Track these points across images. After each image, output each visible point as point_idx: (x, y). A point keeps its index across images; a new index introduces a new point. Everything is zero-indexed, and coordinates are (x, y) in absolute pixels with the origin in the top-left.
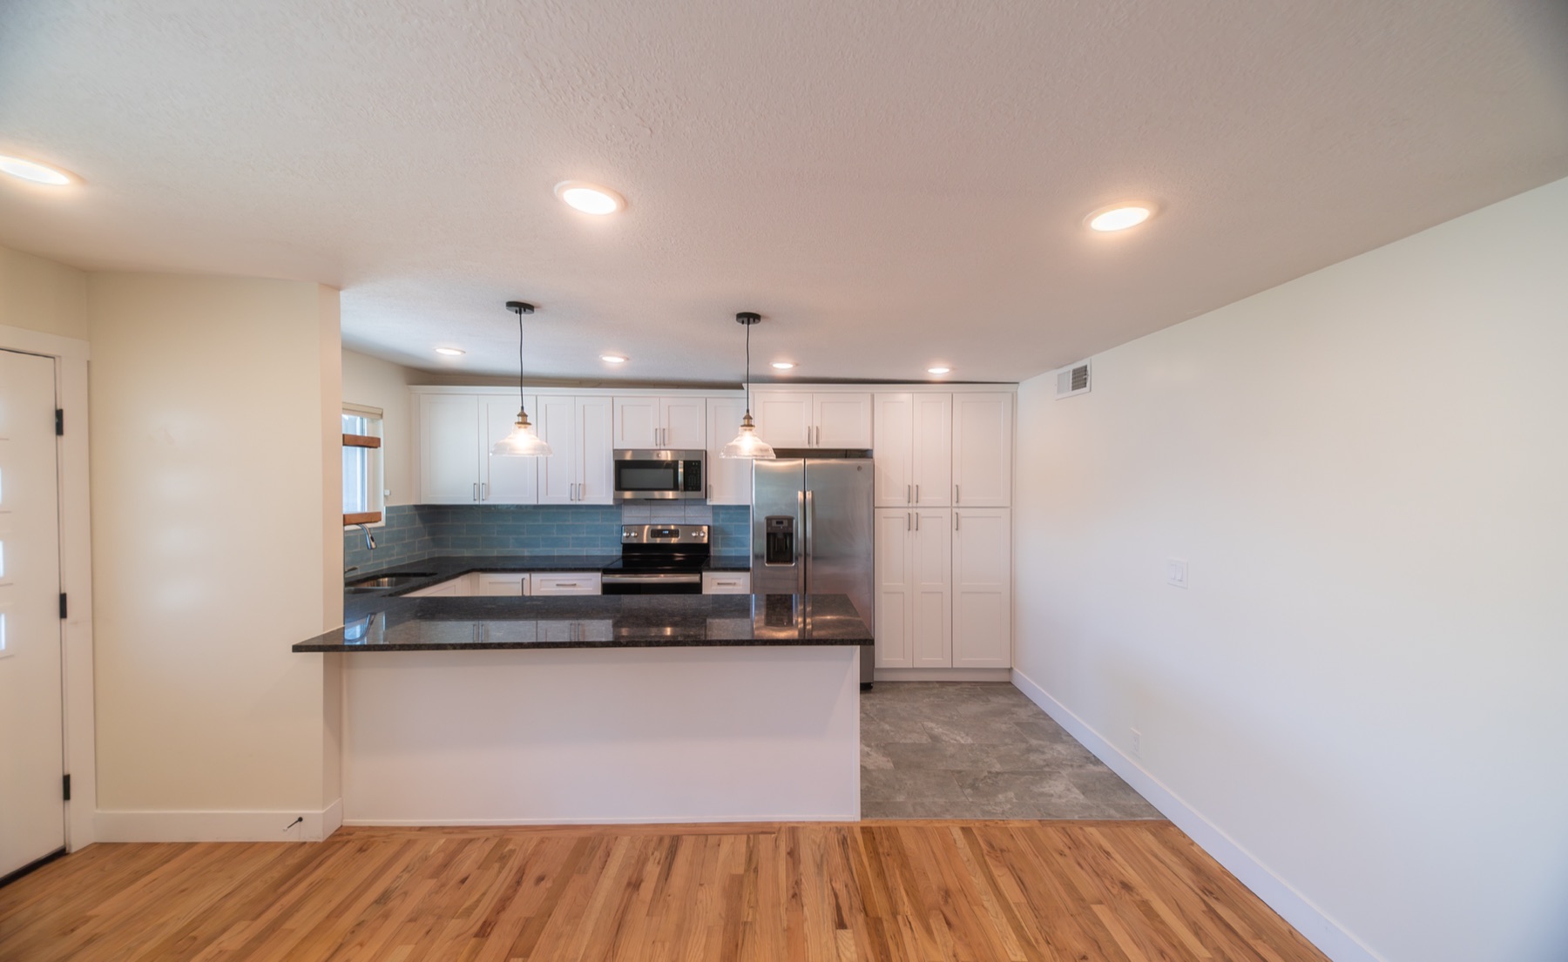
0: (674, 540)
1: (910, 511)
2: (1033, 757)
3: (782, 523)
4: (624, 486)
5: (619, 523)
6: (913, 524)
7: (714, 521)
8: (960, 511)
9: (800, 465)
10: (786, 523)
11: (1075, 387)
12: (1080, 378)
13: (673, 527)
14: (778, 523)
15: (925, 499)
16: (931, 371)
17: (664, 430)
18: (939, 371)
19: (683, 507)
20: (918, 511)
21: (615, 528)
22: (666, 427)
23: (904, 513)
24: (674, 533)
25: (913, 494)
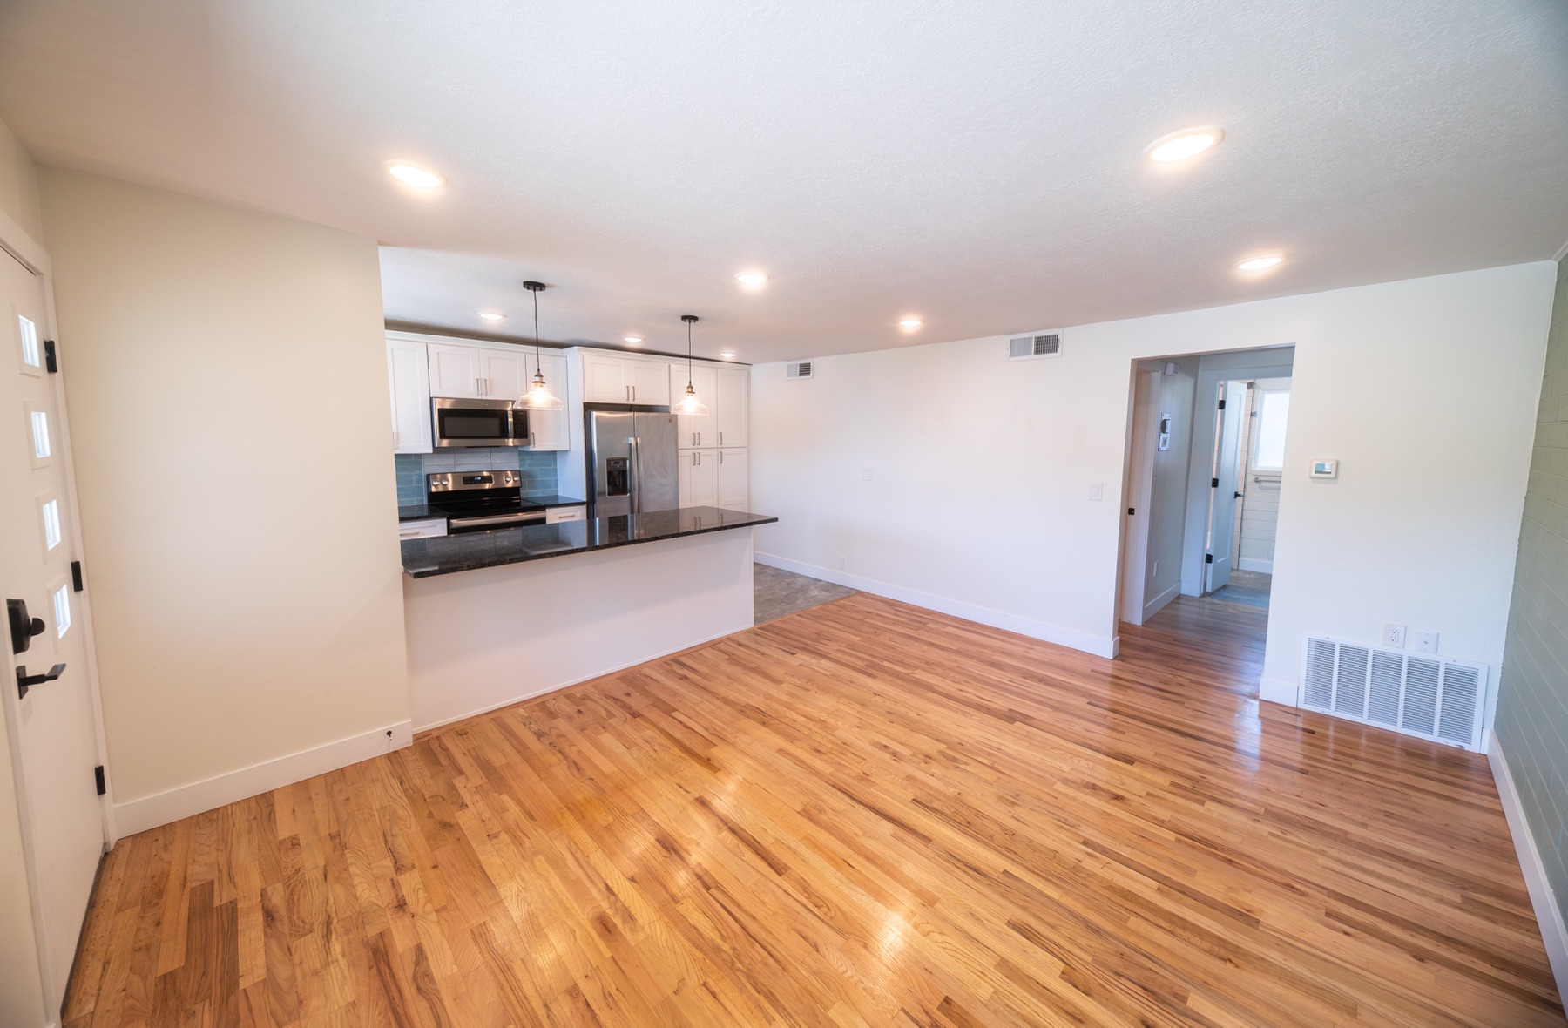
0: (487, 486)
1: (694, 451)
2: (794, 586)
3: (618, 463)
4: (447, 434)
5: (418, 473)
6: (696, 461)
7: (521, 466)
8: (723, 450)
9: (630, 416)
10: (621, 462)
11: (801, 374)
12: (805, 370)
13: (485, 474)
14: (615, 463)
15: (704, 443)
16: (722, 355)
17: (486, 380)
18: (728, 355)
19: (489, 455)
20: (699, 451)
21: (414, 477)
22: (487, 378)
23: (689, 453)
24: (487, 479)
25: (696, 439)
